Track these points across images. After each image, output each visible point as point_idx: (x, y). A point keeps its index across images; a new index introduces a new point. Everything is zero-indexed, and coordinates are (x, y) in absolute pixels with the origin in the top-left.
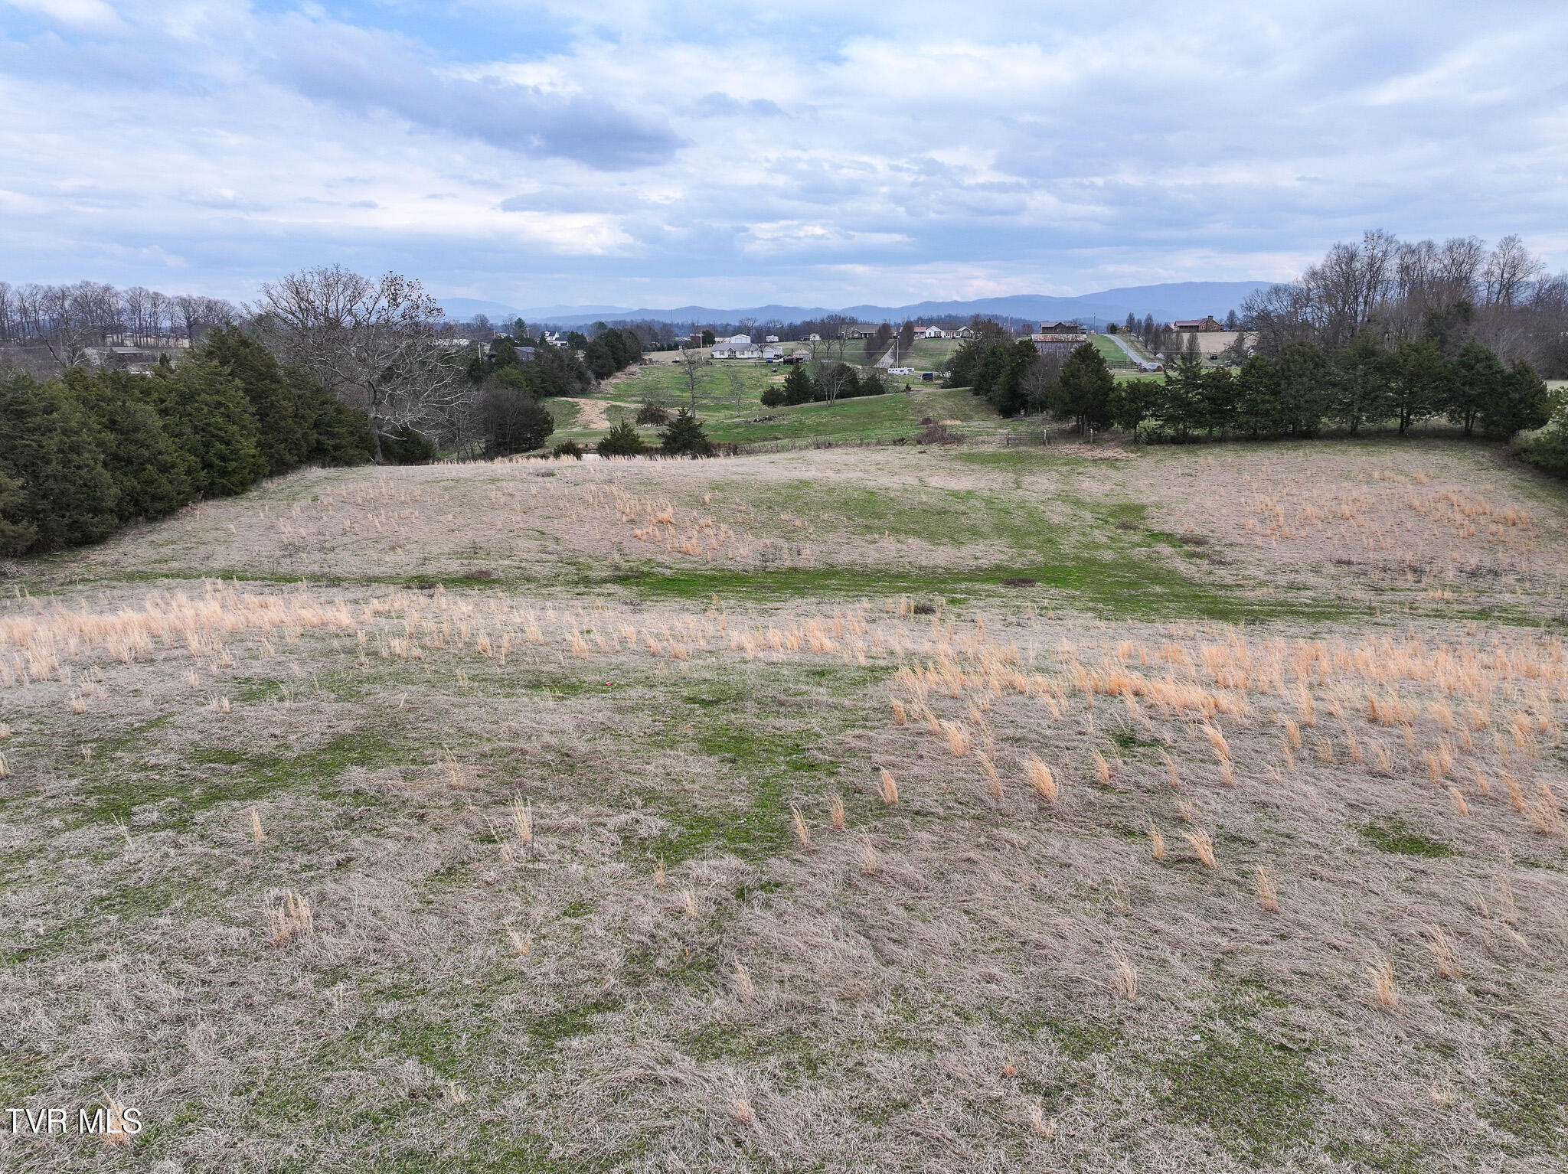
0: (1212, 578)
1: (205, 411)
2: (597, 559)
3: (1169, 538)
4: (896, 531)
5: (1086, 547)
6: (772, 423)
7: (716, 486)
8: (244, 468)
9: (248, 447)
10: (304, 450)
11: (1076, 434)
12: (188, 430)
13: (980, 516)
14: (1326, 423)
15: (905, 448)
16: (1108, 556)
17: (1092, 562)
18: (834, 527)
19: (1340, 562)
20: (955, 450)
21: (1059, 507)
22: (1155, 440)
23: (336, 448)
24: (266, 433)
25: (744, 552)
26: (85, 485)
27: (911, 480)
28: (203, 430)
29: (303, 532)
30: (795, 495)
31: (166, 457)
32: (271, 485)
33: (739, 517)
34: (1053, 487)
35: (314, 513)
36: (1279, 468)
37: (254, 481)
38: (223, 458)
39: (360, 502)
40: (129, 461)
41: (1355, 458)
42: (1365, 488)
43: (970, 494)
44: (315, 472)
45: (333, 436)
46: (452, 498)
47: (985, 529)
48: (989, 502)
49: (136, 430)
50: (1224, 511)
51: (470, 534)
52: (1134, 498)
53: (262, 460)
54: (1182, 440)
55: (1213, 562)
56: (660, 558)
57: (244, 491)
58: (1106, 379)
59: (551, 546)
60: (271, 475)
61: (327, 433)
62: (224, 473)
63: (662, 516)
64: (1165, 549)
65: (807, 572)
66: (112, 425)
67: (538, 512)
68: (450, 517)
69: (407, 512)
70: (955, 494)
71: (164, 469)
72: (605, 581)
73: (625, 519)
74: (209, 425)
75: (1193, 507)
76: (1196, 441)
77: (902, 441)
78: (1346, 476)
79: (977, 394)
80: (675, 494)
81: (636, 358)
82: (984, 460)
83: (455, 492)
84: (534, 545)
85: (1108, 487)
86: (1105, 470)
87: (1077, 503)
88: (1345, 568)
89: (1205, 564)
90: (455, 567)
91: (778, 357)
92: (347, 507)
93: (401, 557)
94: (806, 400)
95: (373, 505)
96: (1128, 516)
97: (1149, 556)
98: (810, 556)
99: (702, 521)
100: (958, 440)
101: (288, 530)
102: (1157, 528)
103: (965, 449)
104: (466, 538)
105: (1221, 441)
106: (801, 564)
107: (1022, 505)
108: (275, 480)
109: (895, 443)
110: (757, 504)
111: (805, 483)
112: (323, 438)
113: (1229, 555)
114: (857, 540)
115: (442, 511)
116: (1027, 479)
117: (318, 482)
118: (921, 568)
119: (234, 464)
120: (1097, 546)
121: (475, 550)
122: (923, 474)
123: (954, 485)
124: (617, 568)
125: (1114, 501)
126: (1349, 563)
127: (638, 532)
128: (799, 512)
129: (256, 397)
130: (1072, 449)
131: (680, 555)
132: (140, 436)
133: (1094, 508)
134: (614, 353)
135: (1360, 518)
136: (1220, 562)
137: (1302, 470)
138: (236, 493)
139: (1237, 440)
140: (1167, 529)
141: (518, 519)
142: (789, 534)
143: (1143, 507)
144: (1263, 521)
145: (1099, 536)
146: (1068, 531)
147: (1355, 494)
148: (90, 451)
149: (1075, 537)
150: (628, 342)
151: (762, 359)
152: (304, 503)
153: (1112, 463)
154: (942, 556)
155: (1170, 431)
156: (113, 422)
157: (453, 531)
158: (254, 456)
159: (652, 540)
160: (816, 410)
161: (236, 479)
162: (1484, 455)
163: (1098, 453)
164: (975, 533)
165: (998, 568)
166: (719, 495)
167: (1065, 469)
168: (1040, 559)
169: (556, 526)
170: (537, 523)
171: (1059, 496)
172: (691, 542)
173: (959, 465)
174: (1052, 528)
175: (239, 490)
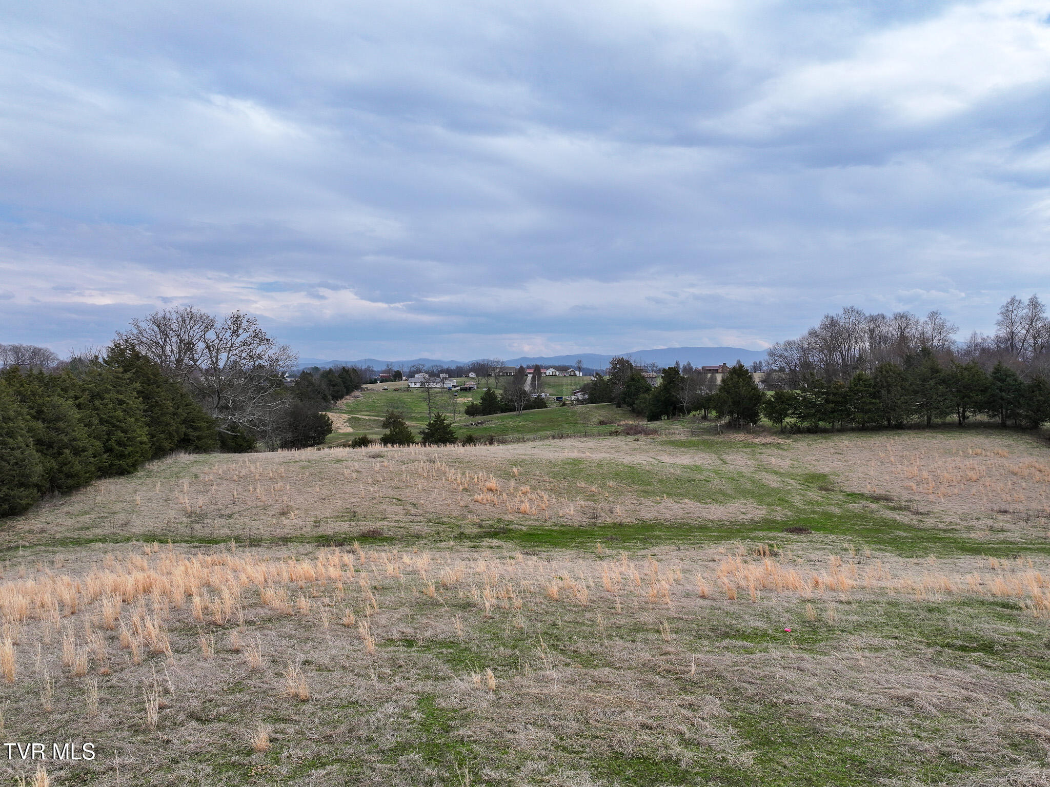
0: (927, 525)
1: (111, 406)
2: (458, 519)
3: (863, 497)
4: (668, 494)
5: (813, 504)
7: (515, 463)
8: (137, 452)
10: (176, 439)
11: (736, 426)
12: (96, 421)
13: (719, 483)
15: (619, 438)
16: (835, 510)
17: (829, 515)
18: (621, 492)
19: (1001, 512)
20: (658, 438)
21: (767, 476)
23: (199, 438)
25: (569, 512)
26: (17, 464)
27: (648, 459)
28: (107, 422)
29: (199, 502)
30: (576, 469)
31: (80, 443)
32: (154, 466)
34: (750, 463)
35: (200, 488)
36: (898, 448)
38: (120, 443)
39: (236, 478)
40: (50, 446)
44: (184, 458)
45: (195, 429)
47: (730, 492)
48: (717, 473)
49: (58, 419)
52: (813, 470)
55: (914, 513)
56: (508, 518)
57: (136, 470)
59: (413, 510)
61: (192, 427)
62: (121, 456)
63: (489, 485)
64: (869, 505)
66: (39, 415)
68: (317, 489)
70: (688, 468)
71: (77, 452)
72: (481, 536)
74: (112, 417)
77: (614, 433)
78: (949, 453)
79: (620, 407)
81: (357, 387)
82: (685, 445)
83: (312, 470)
84: (398, 509)
85: (788, 462)
87: (778, 473)
90: (346, 528)
91: (455, 387)
93: (295, 520)
95: (246, 480)
97: (864, 510)
98: (620, 513)
99: (522, 489)
101: (184, 501)
102: (848, 490)
103: (664, 438)
104: (338, 505)
106: (619, 520)
107: (740, 475)
108: (156, 463)
110: (553, 476)
111: (579, 461)
112: (189, 431)
113: (920, 508)
114: (646, 501)
115: (307, 485)
116: (728, 458)
117: (191, 464)
118: (711, 521)
119: (130, 449)
120: (820, 504)
121: (352, 514)
122: (652, 455)
123: (681, 461)
124: (480, 526)
125: (801, 471)
126: (1008, 513)
128: (588, 481)
129: (145, 396)
130: (741, 437)
132: (61, 424)
133: (791, 476)
134: (344, 383)
137: (916, 449)
138: (129, 473)
140: (855, 490)
145: (813, 496)
146: (789, 493)
148: (21, 436)
150: (353, 376)
151: (444, 388)
152: (188, 480)
153: (778, 446)
154: (718, 512)
156: (40, 412)
157: (324, 499)
158: (144, 443)
159: (490, 504)
161: (130, 461)
162: (1027, 438)
163: (762, 440)
164: (726, 495)
166: (520, 469)
167: (747, 450)
168: (789, 513)
169: (408, 494)
170: (391, 493)
171: (760, 469)
173: (671, 448)
174: (776, 491)
175: (131, 469)
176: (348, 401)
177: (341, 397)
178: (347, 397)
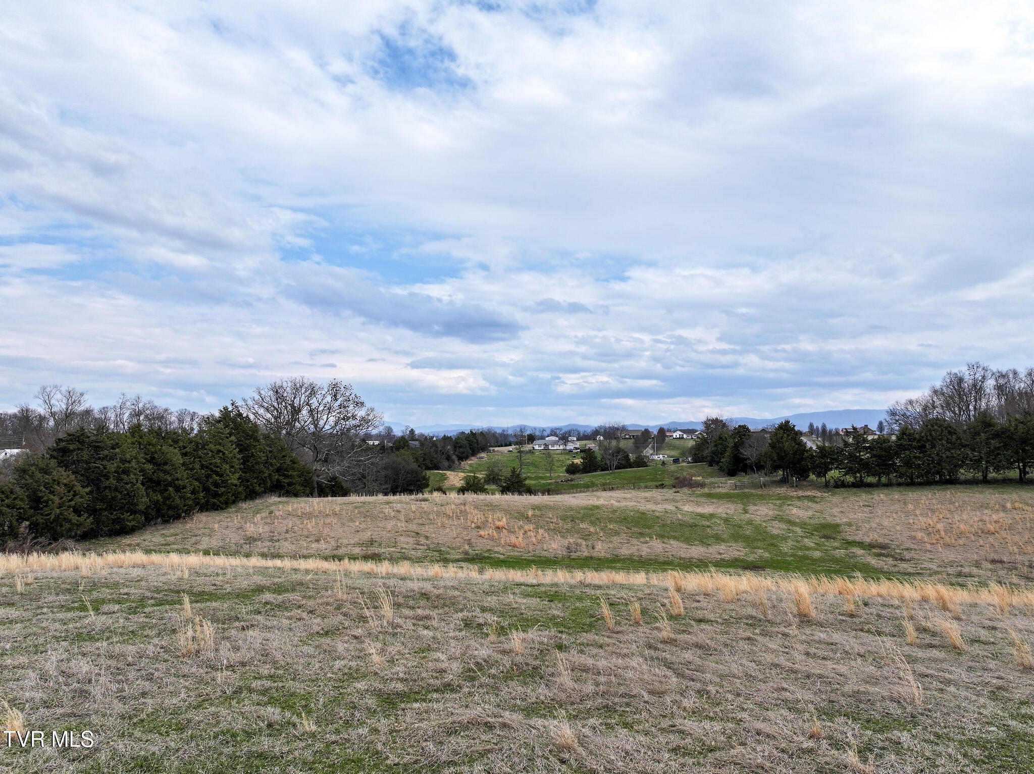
0: (897, 569)
1: (210, 455)
2: (453, 549)
3: (860, 544)
4: (661, 536)
5: (800, 549)
6: (573, 483)
7: (535, 507)
8: (229, 492)
9: (234, 479)
10: (269, 484)
11: (784, 481)
12: (197, 466)
13: (720, 528)
14: (963, 473)
15: (665, 490)
16: (817, 554)
17: (806, 557)
18: (617, 533)
19: (993, 561)
20: (699, 491)
21: (776, 524)
22: (840, 485)
23: (290, 484)
24: (245, 472)
25: (556, 546)
26: (128, 494)
27: (670, 507)
28: (207, 467)
29: (261, 530)
30: (590, 514)
31: (180, 482)
32: (244, 505)
33: (552, 526)
34: (771, 513)
35: (269, 521)
36: (934, 501)
37: (234, 502)
38: (216, 485)
39: (300, 514)
40: (158, 483)
41: (991, 496)
42: (1002, 514)
43: (712, 516)
44: (274, 499)
45: (287, 477)
46: (359, 513)
47: (725, 536)
48: (726, 520)
49: (165, 464)
50: (898, 528)
51: (369, 534)
52: (830, 519)
53: (241, 489)
54: (859, 485)
55: (896, 559)
56: (496, 549)
57: (227, 507)
58: (801, 445)
59: (423, 540)
60: (245, 499)
61: (284, 475)
62: (216, 495)
63: (498, 523)
64: (859, 552)
65: (599, 559)
66: (152, 460)
67: (416, 521)
68: (357, 524)
69: (328, 520)
70: (702, 516)
71: (178, 489)
72: (458, 561)
73: (473, 525)
74: (211, 464)
75: (874, 525)
76: (870, 485)
77: (662, 486)
78: (984, 506)
80: (507, 511)
81: (483, 449)
82: (720, 497)
83: (362, 509)
84: (411, 540)
85: (810, 513)
86: (806, 502)
87: (790, 522)
88: (999, 565)
89: (890, 561)
90: (357, 550)
91: (577, 449)
92: (290, 517)
93: (322, 545)
94: (595, 471)
95: (310, 516)
96: (829, 531)
97: (847, 555)
98: (601, 549)
99: (526, 527)
100: (702, 485)
101: (251, 529)
102: (850, 539)
103: (706, 490)
104: (367, 535)
105: (889, 485)
106: (595, 554)
107: (750, 522)
108: (248, 503)
109: (657, 487)
110: (564, 518)
111: (598, 507)
112: (281, 478)
113: (907, 555)
114: (634, 541)
115: (352, 520)
116: (752, 508)
117: (275, 504)
118: (681, 558)
119: (223, 489)
120: (808, 549)
121: (372, 542)
122: (678, 504)
123: (700, 510)
124: (466, 553)
125: (816, 521)
126: (1002, 562)
127: (482, 533)
128: (592, 523)
129: (243, 449)
130: (782, 490)
131: (510, 548)
132: (167, 467)
133: (803, 525)
134: (470, 445)
135: (1003, 533)
136: (901, 560)
137: (952, 503)
138: (222, 509)
139: (899, 485)
140: (857, 539)
141: (402, 525)
142: (586, 536)
143: (838, 525)
144: (929, 534)
145: (808, 542)
146: (785, 539)
147: (995, 517)
148: (135, 475)
149: (790, 543)
150: (480, 439)
151: (566, 450)
152: (264, 515)
153: (812, 499)
154: (696, 551)
155: (849, 479)
156: (153, 458)
157: (358, 531)
158: (236, 485)
159: (491, 538)
160: (603, 475)
161: (222, 499)
163: (800, 493)
164: (718, 539)
165: (736, 560)
166: (537, 512)
167: (778, 502)
168: (767, 555)
169: (427, 529)
170: (414, 528)
171: (775, 518)
172: (518, 539)
173: (703, 500)
174: (773, 537)
175: (224, 506)
176: (472, 462)
177: (467, 458)
178: (473, 458)
